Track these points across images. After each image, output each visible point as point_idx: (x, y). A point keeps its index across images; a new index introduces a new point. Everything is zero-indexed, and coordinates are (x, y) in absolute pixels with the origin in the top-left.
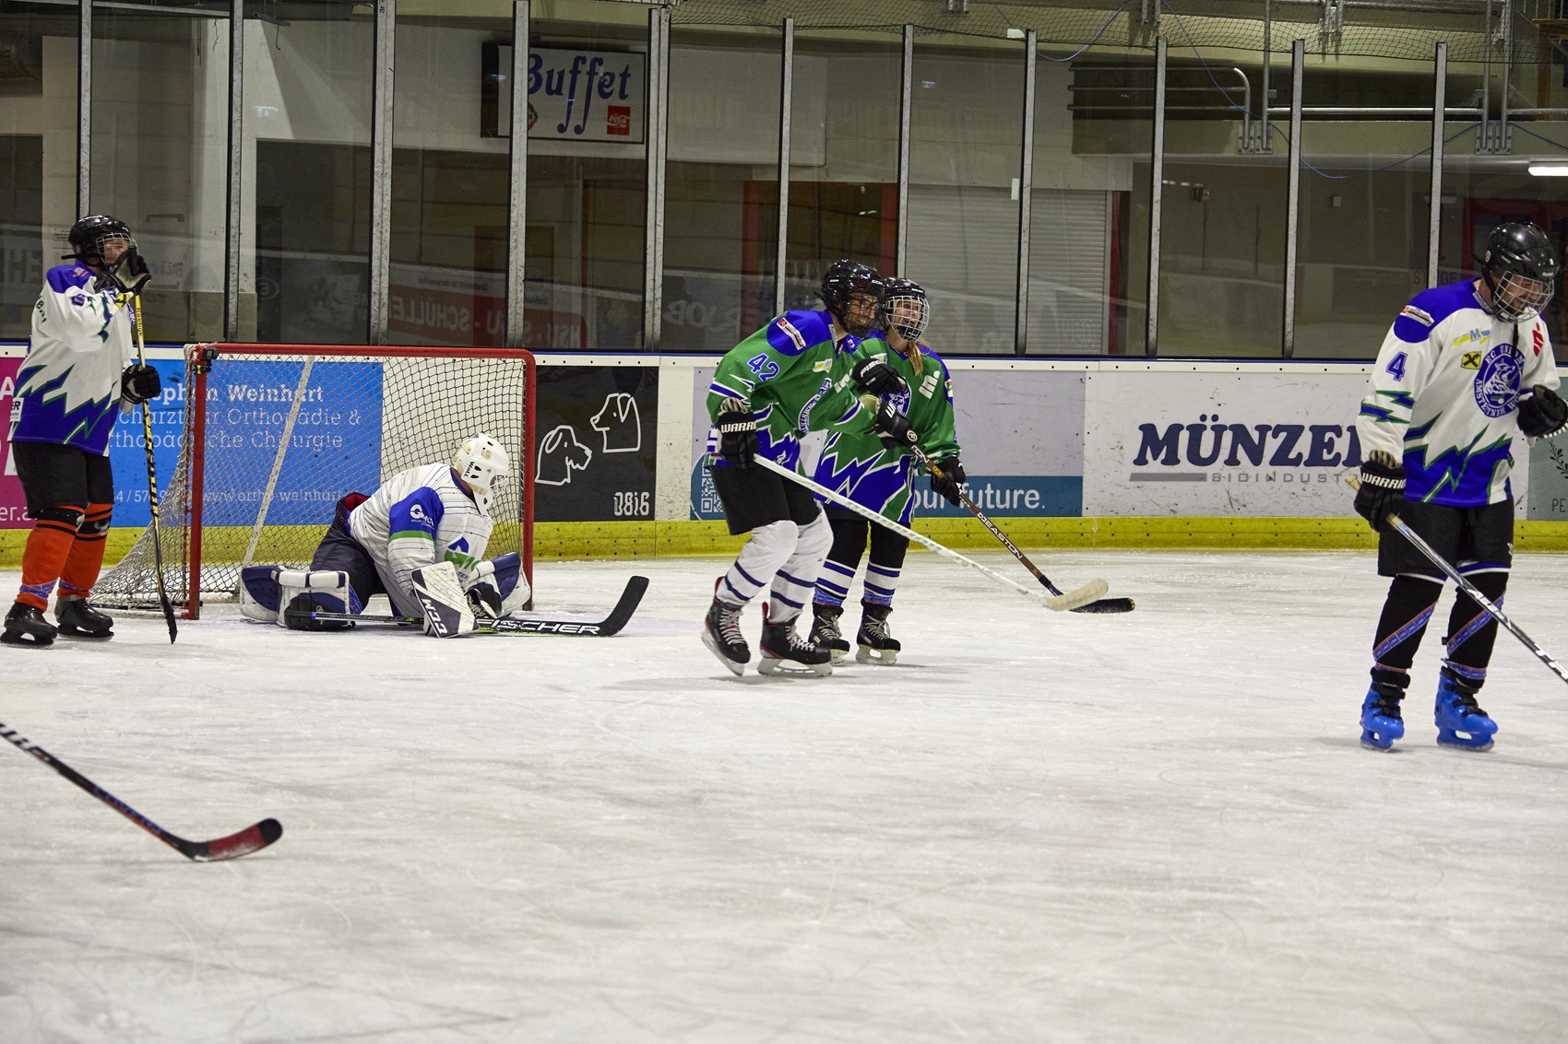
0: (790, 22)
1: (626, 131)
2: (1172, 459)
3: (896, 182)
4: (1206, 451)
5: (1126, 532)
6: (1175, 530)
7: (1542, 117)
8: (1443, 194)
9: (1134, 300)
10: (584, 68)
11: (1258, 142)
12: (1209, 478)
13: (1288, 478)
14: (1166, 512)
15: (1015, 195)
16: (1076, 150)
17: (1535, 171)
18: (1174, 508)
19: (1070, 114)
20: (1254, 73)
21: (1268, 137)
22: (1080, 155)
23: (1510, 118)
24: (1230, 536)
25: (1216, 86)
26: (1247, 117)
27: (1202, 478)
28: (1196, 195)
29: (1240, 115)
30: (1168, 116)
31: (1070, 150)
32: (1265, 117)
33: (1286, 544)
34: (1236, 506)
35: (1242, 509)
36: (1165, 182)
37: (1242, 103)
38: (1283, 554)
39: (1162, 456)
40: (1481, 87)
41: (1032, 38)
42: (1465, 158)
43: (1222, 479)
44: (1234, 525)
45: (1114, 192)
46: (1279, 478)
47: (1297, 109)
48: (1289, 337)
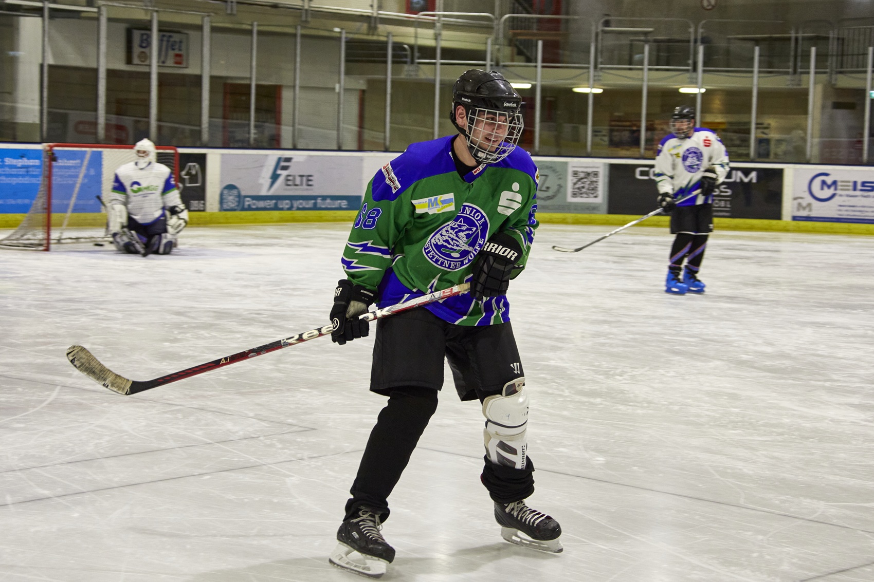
0: (255, 23)
1: (180, 63)
7: (513, 66)
10: (165, 39)
11: (413, 72)
20: (412, 47)
21: (417, 71)
22: (348, 76)
23: (503, 66)
26: (409, 63)
29: (405, 63)
32: (416, 63)
37: (407, 58)
41: (344, 32)
45: (360, 90)
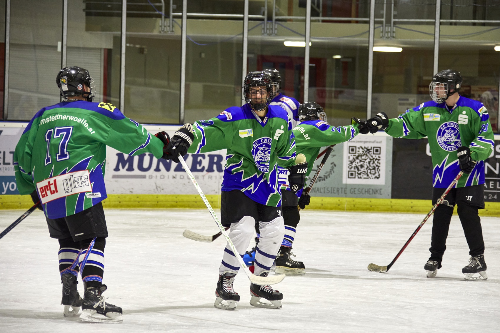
2: (131, 169)
3: (4, 42)
4: (146, 165)
5: (110, 201)
6: (132, 200)
7: (290, 20)
8: (249, 53)
9: (114, 97)
11: (168, 28)
12: (147, 177)
13: (182, 177)
14: (128, 192)
15: (59, 49)
16: (88, 29)
17: (288, 44)
18: (132, 190)
19: (84, 13)
21: (173, 26)
22: (89, 32)
23: (277, 20)
24: (156, 203)
25: (148, 3)
26: (163, 17)
27: (144, 177)
28: (141, 51)
29: (160, 16)
30: (128, 15)
31: (84, 29)
32: (171, 17)
33: (181, 206)
34: (159, 189)
35: (162, 191)
36: (128, 45)
37: (161, 10)
38: (179, 211)
39: (127, 167)
40: (264, 6)
42: (258, 37)
43: (153, 177)
44: (158, 198)
45: (105, 49)
46: (178, 177)
47: (185, 14)
48: (182, 115)
